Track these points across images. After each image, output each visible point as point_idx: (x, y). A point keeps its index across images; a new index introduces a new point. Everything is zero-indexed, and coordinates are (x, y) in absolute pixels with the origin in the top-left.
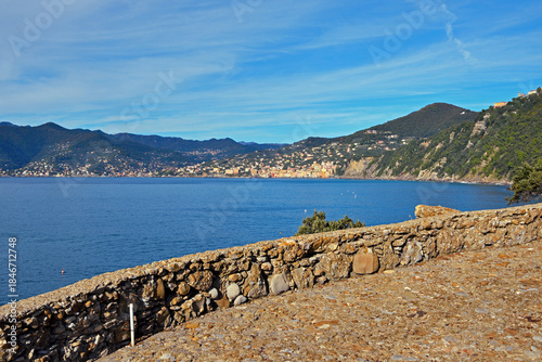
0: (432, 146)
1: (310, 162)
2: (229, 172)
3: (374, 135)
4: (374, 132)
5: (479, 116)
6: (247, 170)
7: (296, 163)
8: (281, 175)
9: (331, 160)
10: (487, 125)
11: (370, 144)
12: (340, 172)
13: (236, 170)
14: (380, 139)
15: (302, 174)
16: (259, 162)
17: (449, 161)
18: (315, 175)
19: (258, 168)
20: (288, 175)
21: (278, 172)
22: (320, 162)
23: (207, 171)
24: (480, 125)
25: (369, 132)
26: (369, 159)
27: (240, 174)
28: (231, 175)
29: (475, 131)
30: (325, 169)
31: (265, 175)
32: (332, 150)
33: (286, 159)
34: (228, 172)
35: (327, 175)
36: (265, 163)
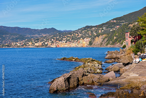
1: (79, 38)
2: (37, 44)
3: (114, 23)
4: (115, 21)
6: (46, 43)
7: (72, 39)
8: (62, 46)
9: (90, 37)
11: (112, 28)
12: (91, 43)
13: (40, 44)
14: (118, 25)
15: (73, 45)
16: (54, 39)
18: (80, 46)
19: (52, 42)
20: (66, 46)
21: (63, 44)
22: (83, 39)
23: (25, 44)
25: (112, 21)
27: (42, 45)
28: (37, 46)
30: (84, 43)
31: (54, 46)
32: (92, 32)
33: (68, 37)
35: (86, 45)
36: (57, 39)
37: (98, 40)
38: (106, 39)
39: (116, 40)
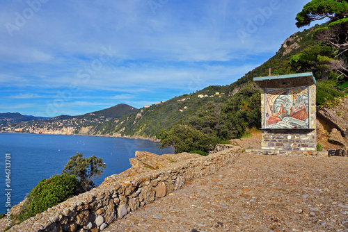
0: (119, 122)
1: (62, 127)
3: (93, 116)
4: (94, 114)
5: (139, 111)
6: (27, 129)
7: (54, 127)
8: (46, 133)
9: (72, 126)
10: (142, 114)
11: (92, 120)
12: (76, 132)
13: (21, 129)
14: (96, 118)
15: (57, 132)
17: (126, 129)
18: (64, 133)
19: (34, 129)
20: (49, 133)
21: (45, 131)
22: (66, 127)
23: (4, 129)
24: (139, 114)
25: (91, 114)
26: (91, 127)
27: (23, 131)
28: (18, 132)
29: (137, 117)
30: (69, 131)
31: (37, 132)
32: (73, 121)
33: (49, 125)
34: (16, 130)
35: (70, 133)
36: (38, 126)
37: (85, 130)
38: (93, 130)
39: (105, 131)
